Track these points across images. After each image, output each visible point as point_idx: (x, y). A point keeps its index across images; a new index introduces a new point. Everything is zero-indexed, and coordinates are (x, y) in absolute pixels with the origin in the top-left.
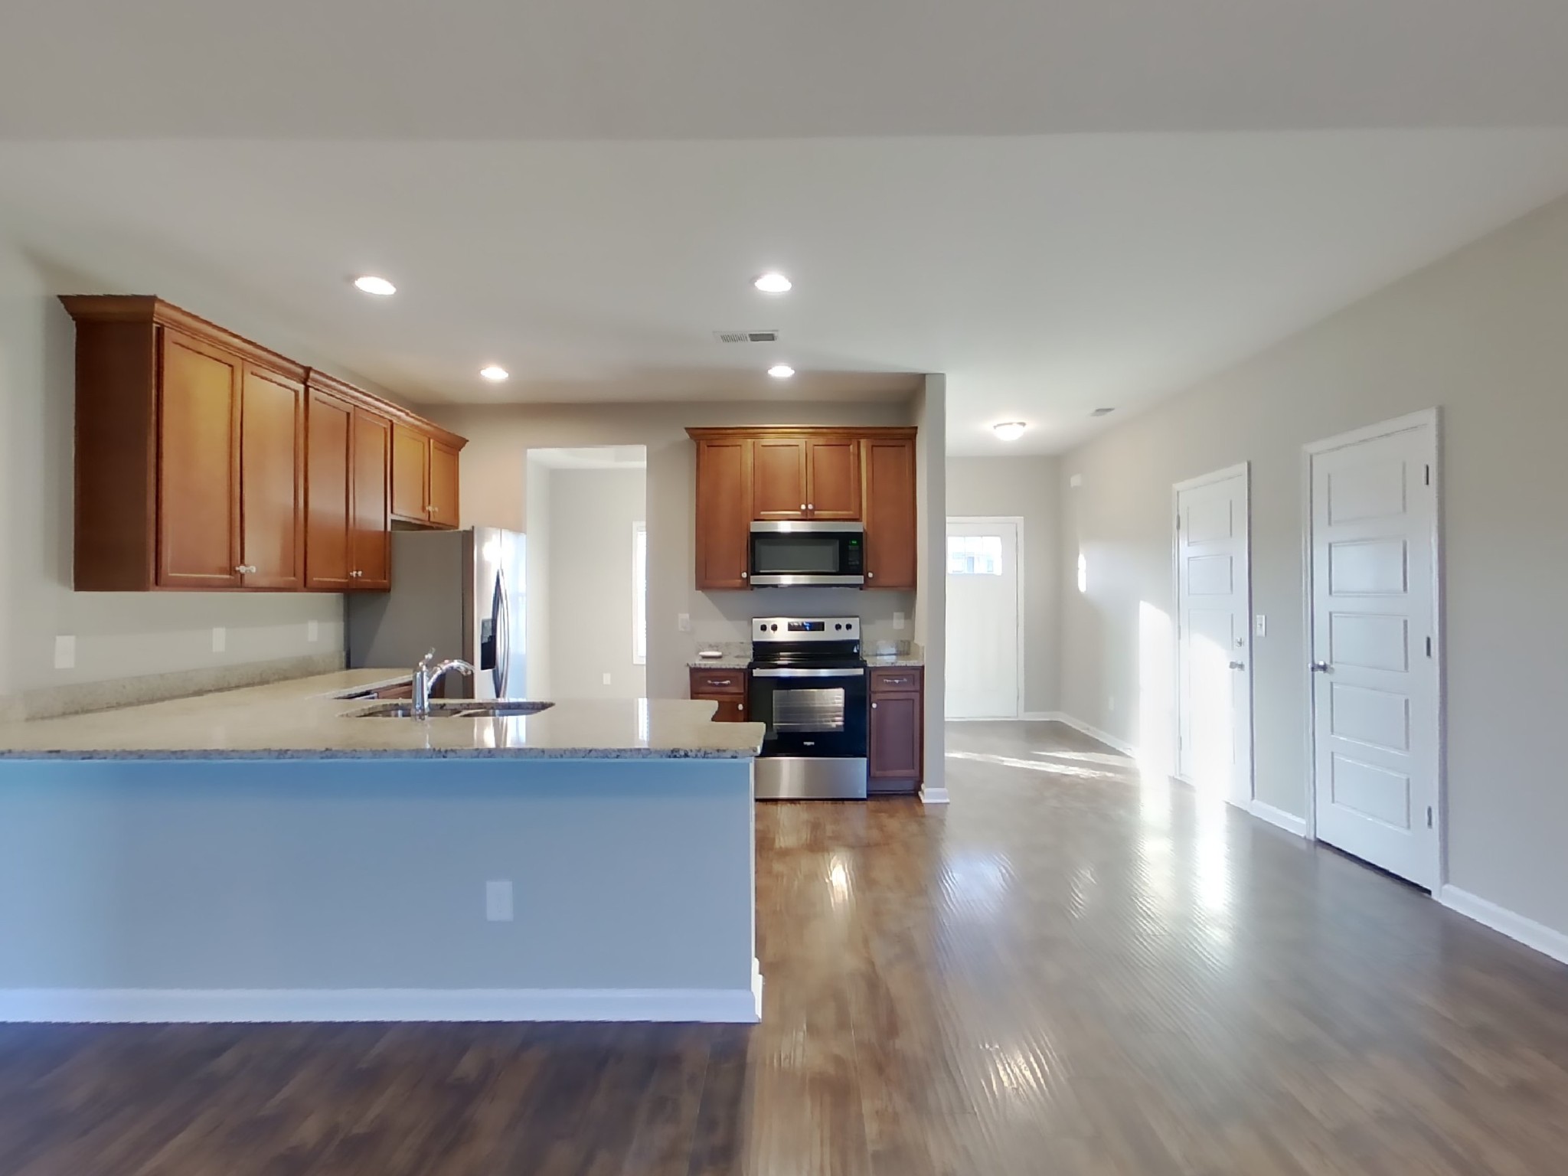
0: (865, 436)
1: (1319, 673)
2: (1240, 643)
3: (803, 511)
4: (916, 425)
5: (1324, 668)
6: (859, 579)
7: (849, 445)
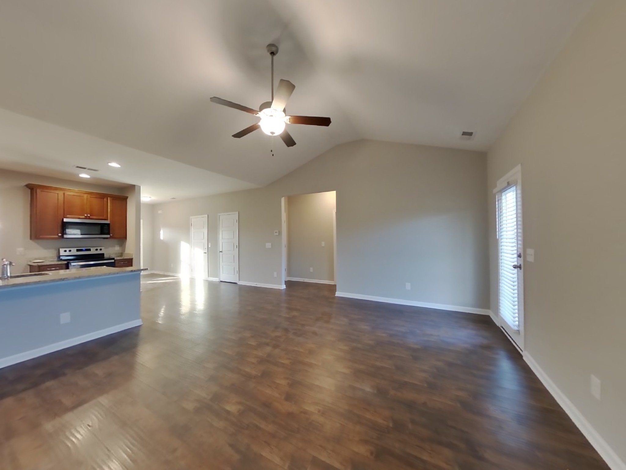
0: (110, 197)
1: (220, 253)
2: (206, 249)
3: (85, 216)
4: (127, 196)
5: (221, 252)
6: (108, 236)
7: (104, 198)
